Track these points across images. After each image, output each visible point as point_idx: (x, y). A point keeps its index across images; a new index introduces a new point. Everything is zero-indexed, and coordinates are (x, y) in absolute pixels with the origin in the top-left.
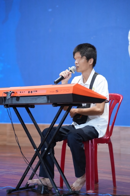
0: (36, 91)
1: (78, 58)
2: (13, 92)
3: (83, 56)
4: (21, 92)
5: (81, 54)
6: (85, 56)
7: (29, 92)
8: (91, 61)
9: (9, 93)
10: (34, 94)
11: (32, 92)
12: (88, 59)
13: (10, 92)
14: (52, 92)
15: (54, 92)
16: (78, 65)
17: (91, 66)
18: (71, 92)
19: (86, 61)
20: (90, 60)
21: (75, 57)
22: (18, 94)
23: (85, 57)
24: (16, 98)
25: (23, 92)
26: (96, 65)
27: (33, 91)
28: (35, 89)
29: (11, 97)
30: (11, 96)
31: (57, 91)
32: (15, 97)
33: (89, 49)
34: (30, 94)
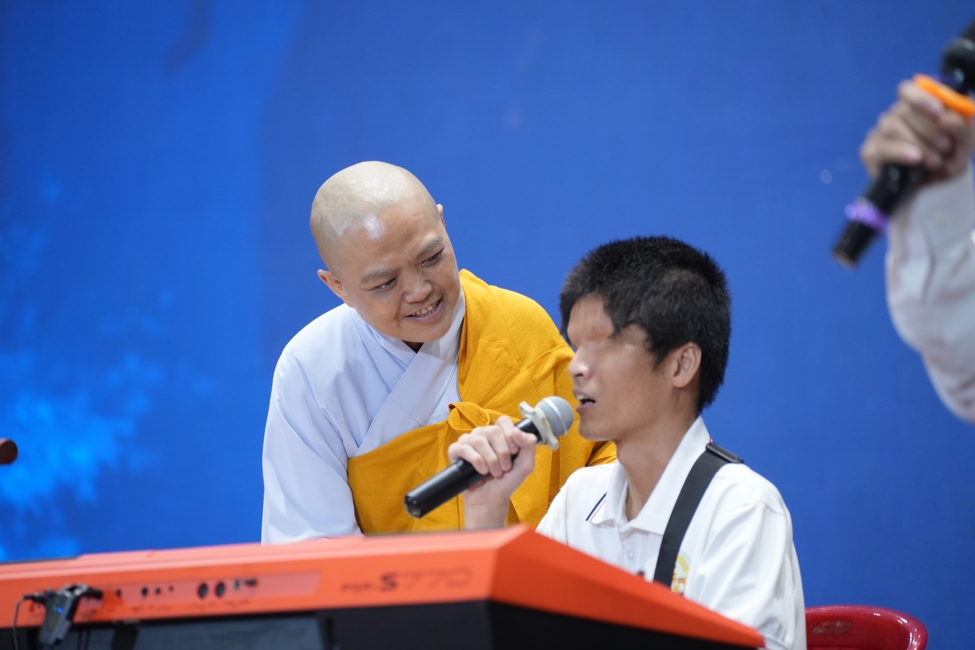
0: (252, 583)
1: (594, 336)
2: (94, 594)
3: (627, 324)
4: (145, 592)
5: (610, 309)
6: (643, 325)
7: (202, 590)
8: (687, 362)
9: (64, 598)
10: (237, 600)
11: (220, 589)
12: (661, 345)
13: (72, 589)
14: (357, 588)
15: (367, 586)
16: (590, 388)
17: (687, 400)
18: (478, 588)
19: (649, 359)
20: (677, 354)
21: (571, 329)
22: (131, 608)
23: (637, 334)
24: (108, 636)
25: (164, 588)
26: (723, 393)
27: (230, 585)
28: (246, 566)
29: (76, 628)
30: (78, 618)
31: (389, 581)
32: (106, 625)
33: (674, 276)
34: (213, 605)
